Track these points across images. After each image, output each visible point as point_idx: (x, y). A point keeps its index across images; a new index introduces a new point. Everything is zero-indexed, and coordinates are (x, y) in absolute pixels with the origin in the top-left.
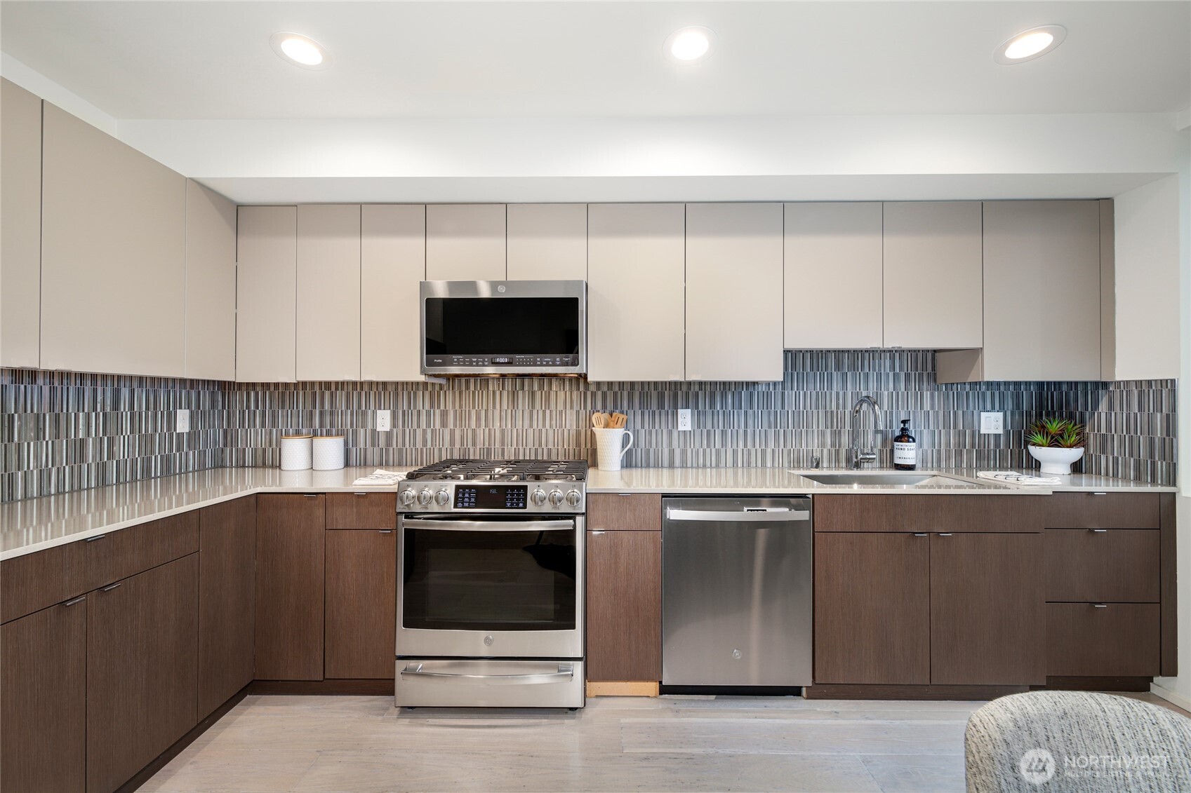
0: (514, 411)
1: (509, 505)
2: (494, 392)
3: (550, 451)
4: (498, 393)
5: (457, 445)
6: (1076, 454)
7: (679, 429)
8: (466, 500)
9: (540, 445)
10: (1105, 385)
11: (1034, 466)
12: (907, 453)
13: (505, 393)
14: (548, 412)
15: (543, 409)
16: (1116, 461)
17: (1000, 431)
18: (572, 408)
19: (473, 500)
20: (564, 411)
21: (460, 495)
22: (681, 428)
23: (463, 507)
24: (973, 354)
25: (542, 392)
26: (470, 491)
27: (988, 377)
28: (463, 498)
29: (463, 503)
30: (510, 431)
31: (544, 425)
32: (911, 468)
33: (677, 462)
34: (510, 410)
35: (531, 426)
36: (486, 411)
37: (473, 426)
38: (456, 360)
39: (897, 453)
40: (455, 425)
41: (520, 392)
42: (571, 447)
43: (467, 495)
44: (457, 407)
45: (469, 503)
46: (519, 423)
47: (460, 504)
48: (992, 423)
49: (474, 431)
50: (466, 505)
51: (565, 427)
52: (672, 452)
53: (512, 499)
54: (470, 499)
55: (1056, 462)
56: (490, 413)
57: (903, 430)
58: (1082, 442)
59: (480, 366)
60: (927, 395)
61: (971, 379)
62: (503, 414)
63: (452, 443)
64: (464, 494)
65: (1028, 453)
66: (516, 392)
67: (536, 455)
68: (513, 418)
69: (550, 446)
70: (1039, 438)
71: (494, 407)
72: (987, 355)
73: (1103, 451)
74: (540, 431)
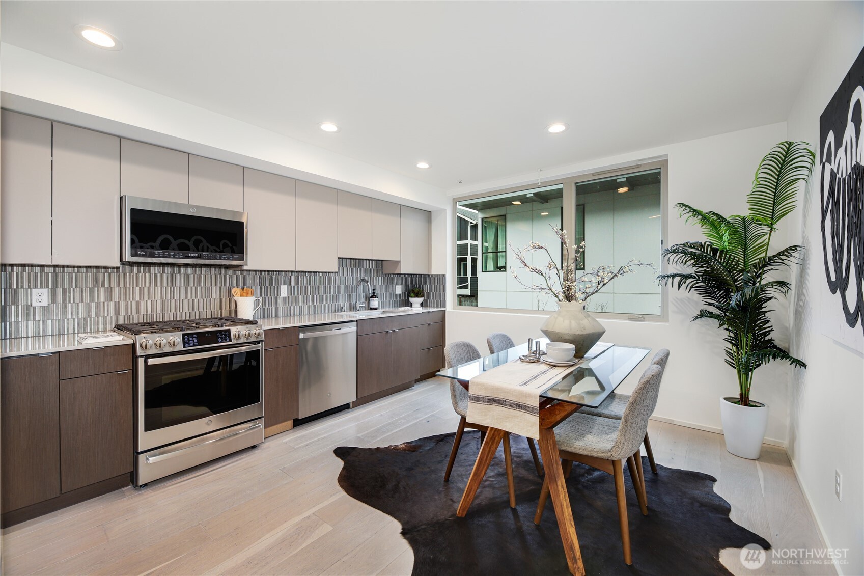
0: (172, 288)
1: (220, 341)
2: (156, 275)
3: (200, 313)
4: (159, 275)
5: (123, 313)
6: (421, 300)
7: (281, 296)
8: (191, 341)
9: (193, 309)
10: (429, 275)
11: (411, 305)
12: (375, 303)
13: (165, 276)
14: (199, 288)
15: (196, 286)
16: (431, 301)
17: (401, 293)
18: (216, 285)
19: (196, 341)
20: (210, 287)
21: (186, 339)
22: (282, 295)
23: (189, 347)
24: (397, 263)
25: (194, 275)
26: (193, 336)
27: (402, 272)
28: (189, 341)
29: (189, 344)
30: (169, 301)
31: (196, 297)
32: (376, 309)
33: (266, 316)
34: (169, 288)
35: (186, 297)
36: (149, 288)
37: (137, 299)
38: (157, 253)
39: (371, 303)
40: (120, 298)
41: (178, 275)
42: (216, 310)
43: (191, 339)
44: (122, 284)
45: (193, 343)
46: (177, 297)
47: (187, 345)
48: (399, 290)
49: (138, 303)
50: (192, 344)
51: (212, 297)
52: (277, 309)
53: (221, 338)
54: (193, 341)
55: (417, 303)
56: (152, 289)
57: (374, 293)
58: (423, 296)
59: (177, 258)
60: (380, 278)
61: (397, 272)
62: (164, 289)
63: (117, 313)
64: (189, 339)
65: (409, 300)
66: (174, 275)
67: (190, 316)
68: (172, 293)
69: (201, 310)
70: (412, 295)
71: (156, 285)
72: (402, 264)
73: (428, 298)
74: (193, 301)
